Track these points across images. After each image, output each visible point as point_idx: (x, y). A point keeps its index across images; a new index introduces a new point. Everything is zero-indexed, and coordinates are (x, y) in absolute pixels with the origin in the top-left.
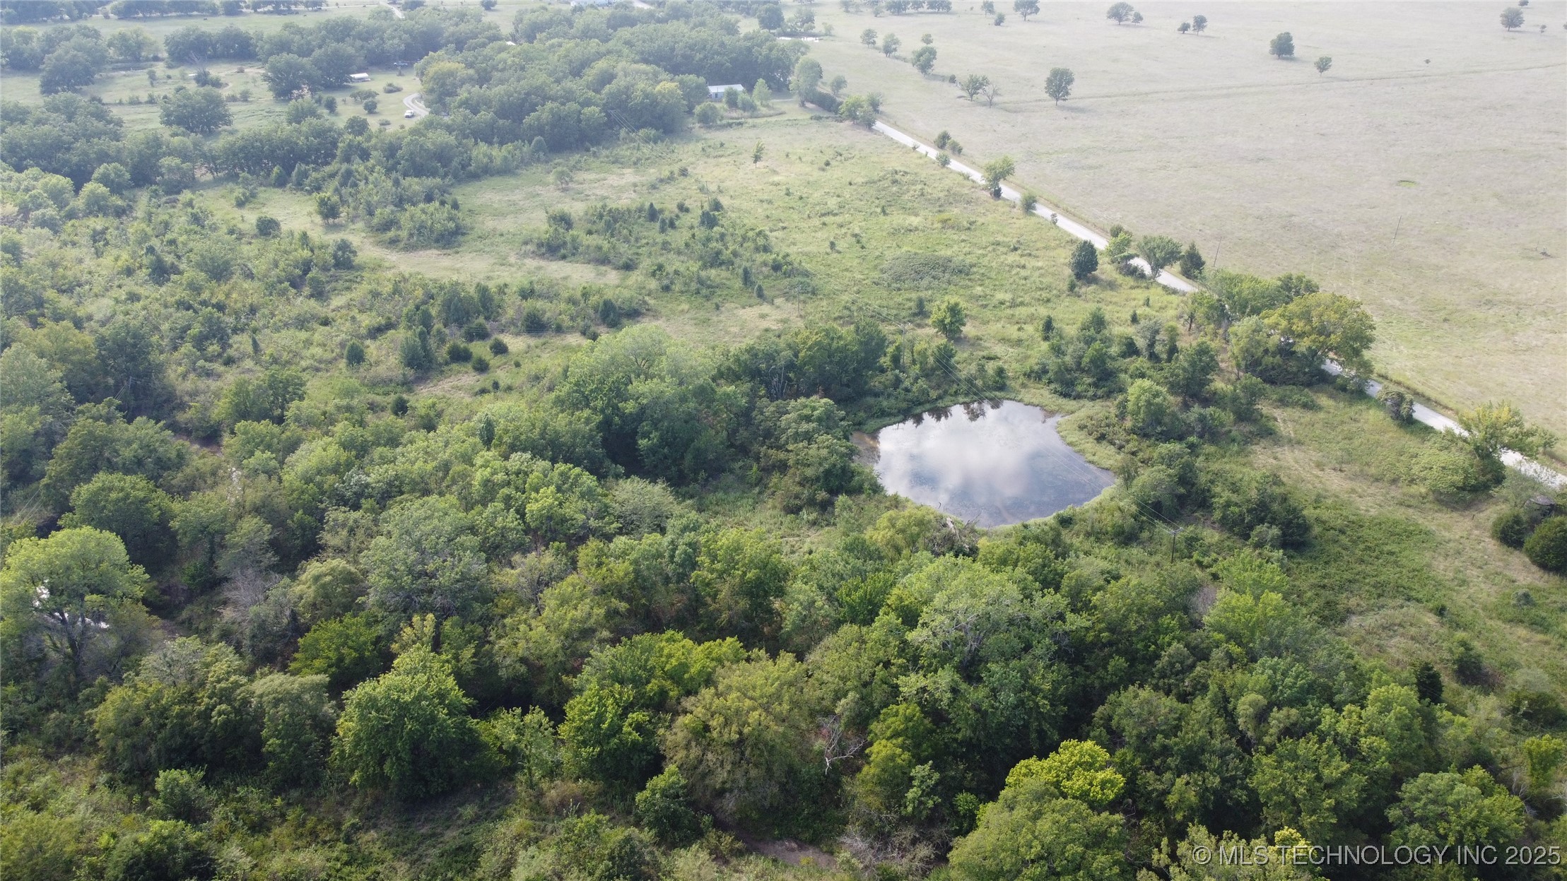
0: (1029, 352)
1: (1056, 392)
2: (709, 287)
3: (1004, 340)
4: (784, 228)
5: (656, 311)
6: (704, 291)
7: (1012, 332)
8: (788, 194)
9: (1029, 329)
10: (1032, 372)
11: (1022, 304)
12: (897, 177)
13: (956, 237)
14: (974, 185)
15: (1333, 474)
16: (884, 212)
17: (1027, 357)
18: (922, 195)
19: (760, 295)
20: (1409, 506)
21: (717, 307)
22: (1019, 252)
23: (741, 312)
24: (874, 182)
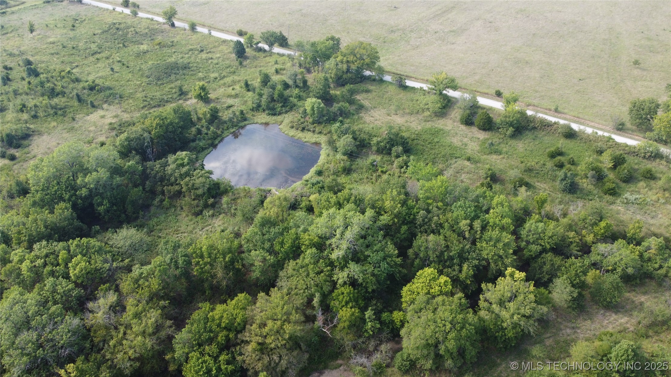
0: (245, 99)
1: (269, 114)
2: (61, 109)
3: (230, 96)
4: (77, 66)
5: (38, 131)
6: (60, 112)
7: (230, 91)
8: (64, 47)
9: (237, 87)
10: (253, 108)
11: (224, 77)
12: (117, 26)
13: (170, 51)
14: (159, 23)
15: (395, 116)
16: (124, 46)
17: (246, 101)
18: (137, 33)
19: (93, 106)
20: (429, 121)
21: (74, 119)
22: (205, 52)
23: (88, 118)
24: (106, 31)
